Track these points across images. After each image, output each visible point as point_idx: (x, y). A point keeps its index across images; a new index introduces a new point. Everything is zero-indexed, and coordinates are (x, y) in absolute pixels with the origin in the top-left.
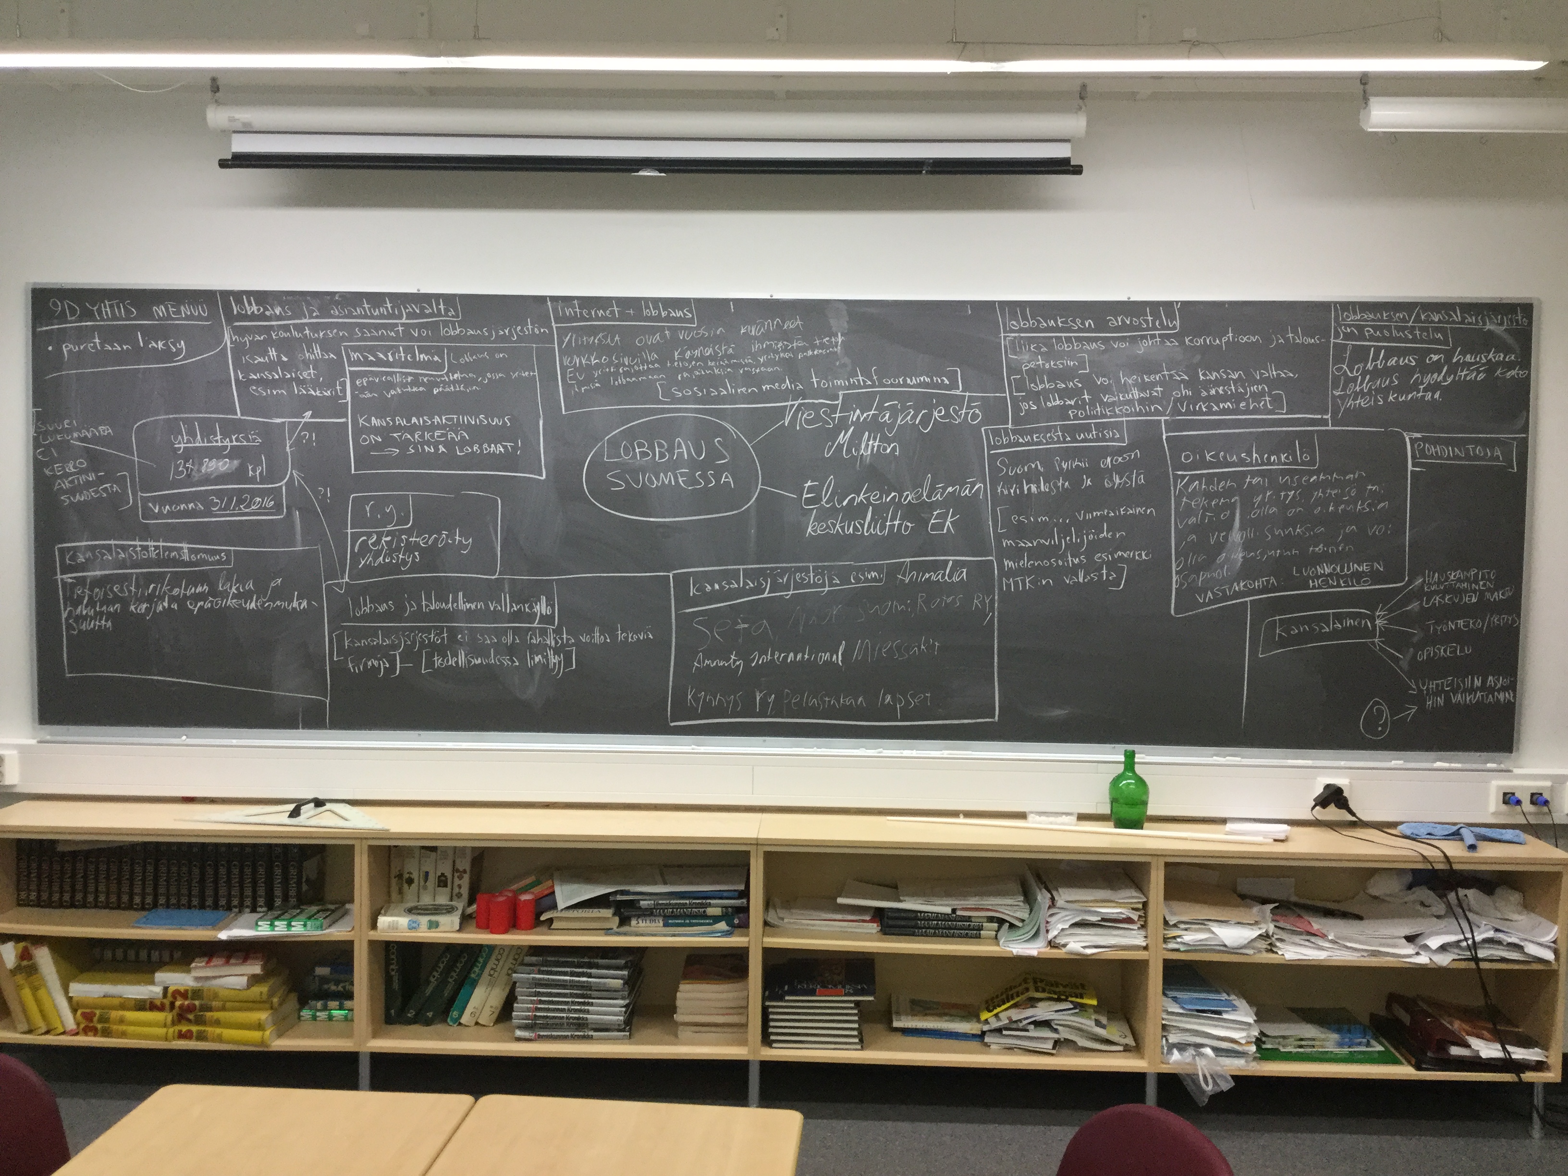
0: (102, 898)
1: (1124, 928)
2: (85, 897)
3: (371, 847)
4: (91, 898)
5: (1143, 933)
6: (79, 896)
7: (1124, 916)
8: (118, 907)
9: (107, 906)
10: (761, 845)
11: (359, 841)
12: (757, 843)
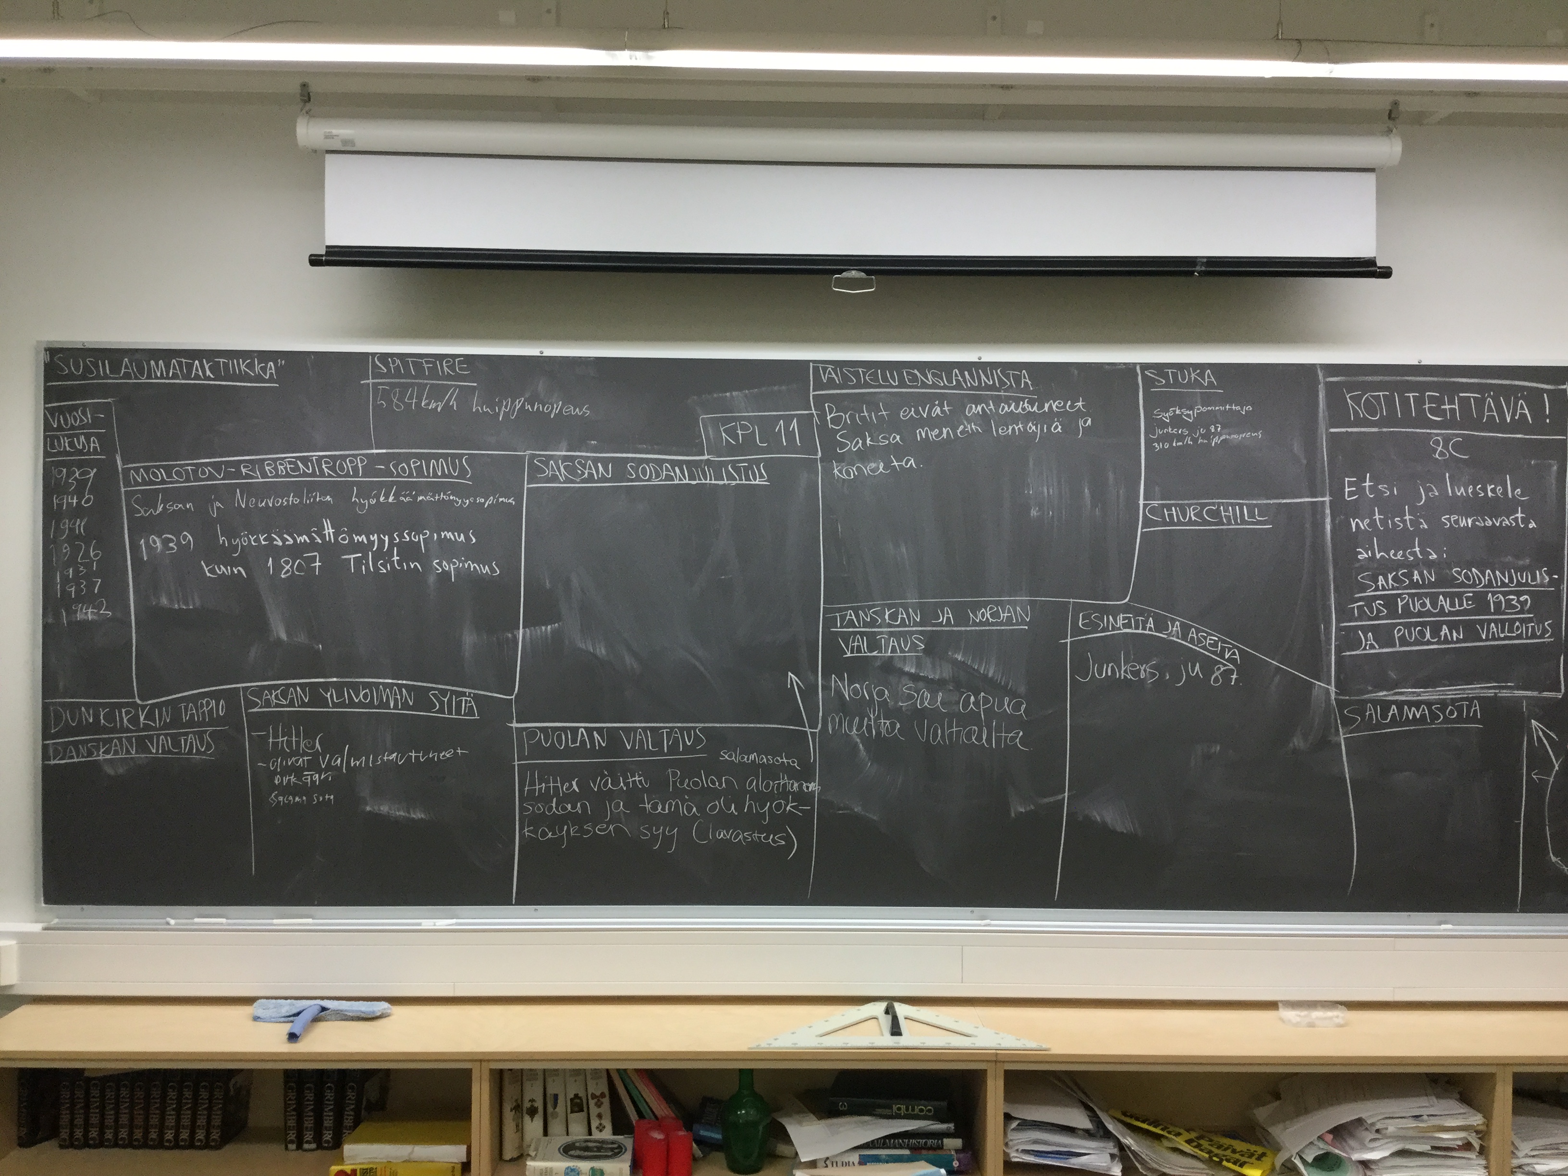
0: (123, 1134)
1: (1459, 1158)
2: (102, 1133)
3: (491, 1070)
4: (109, 1135)
5: (1484, 1162)
6: (94, 1133)
7: (1460, 1143)
8: (145, 1144)
9: (131, 1144)
10: (1000, 1062)
11: (479, 1063)
12: (996, 1058)
